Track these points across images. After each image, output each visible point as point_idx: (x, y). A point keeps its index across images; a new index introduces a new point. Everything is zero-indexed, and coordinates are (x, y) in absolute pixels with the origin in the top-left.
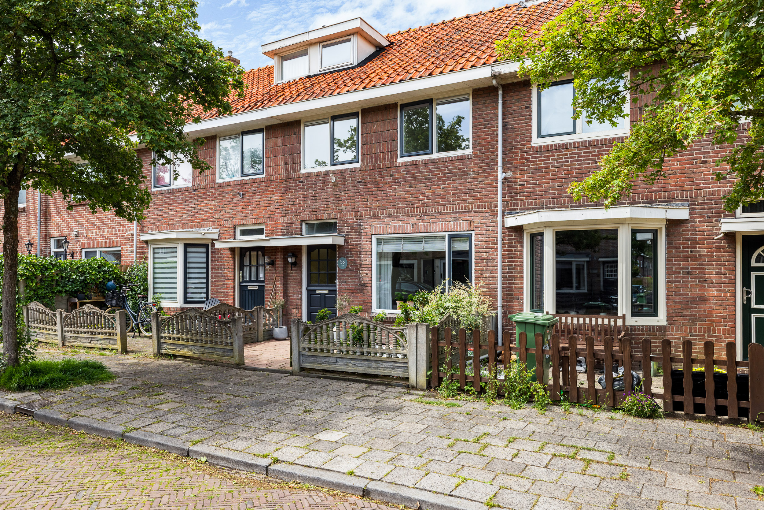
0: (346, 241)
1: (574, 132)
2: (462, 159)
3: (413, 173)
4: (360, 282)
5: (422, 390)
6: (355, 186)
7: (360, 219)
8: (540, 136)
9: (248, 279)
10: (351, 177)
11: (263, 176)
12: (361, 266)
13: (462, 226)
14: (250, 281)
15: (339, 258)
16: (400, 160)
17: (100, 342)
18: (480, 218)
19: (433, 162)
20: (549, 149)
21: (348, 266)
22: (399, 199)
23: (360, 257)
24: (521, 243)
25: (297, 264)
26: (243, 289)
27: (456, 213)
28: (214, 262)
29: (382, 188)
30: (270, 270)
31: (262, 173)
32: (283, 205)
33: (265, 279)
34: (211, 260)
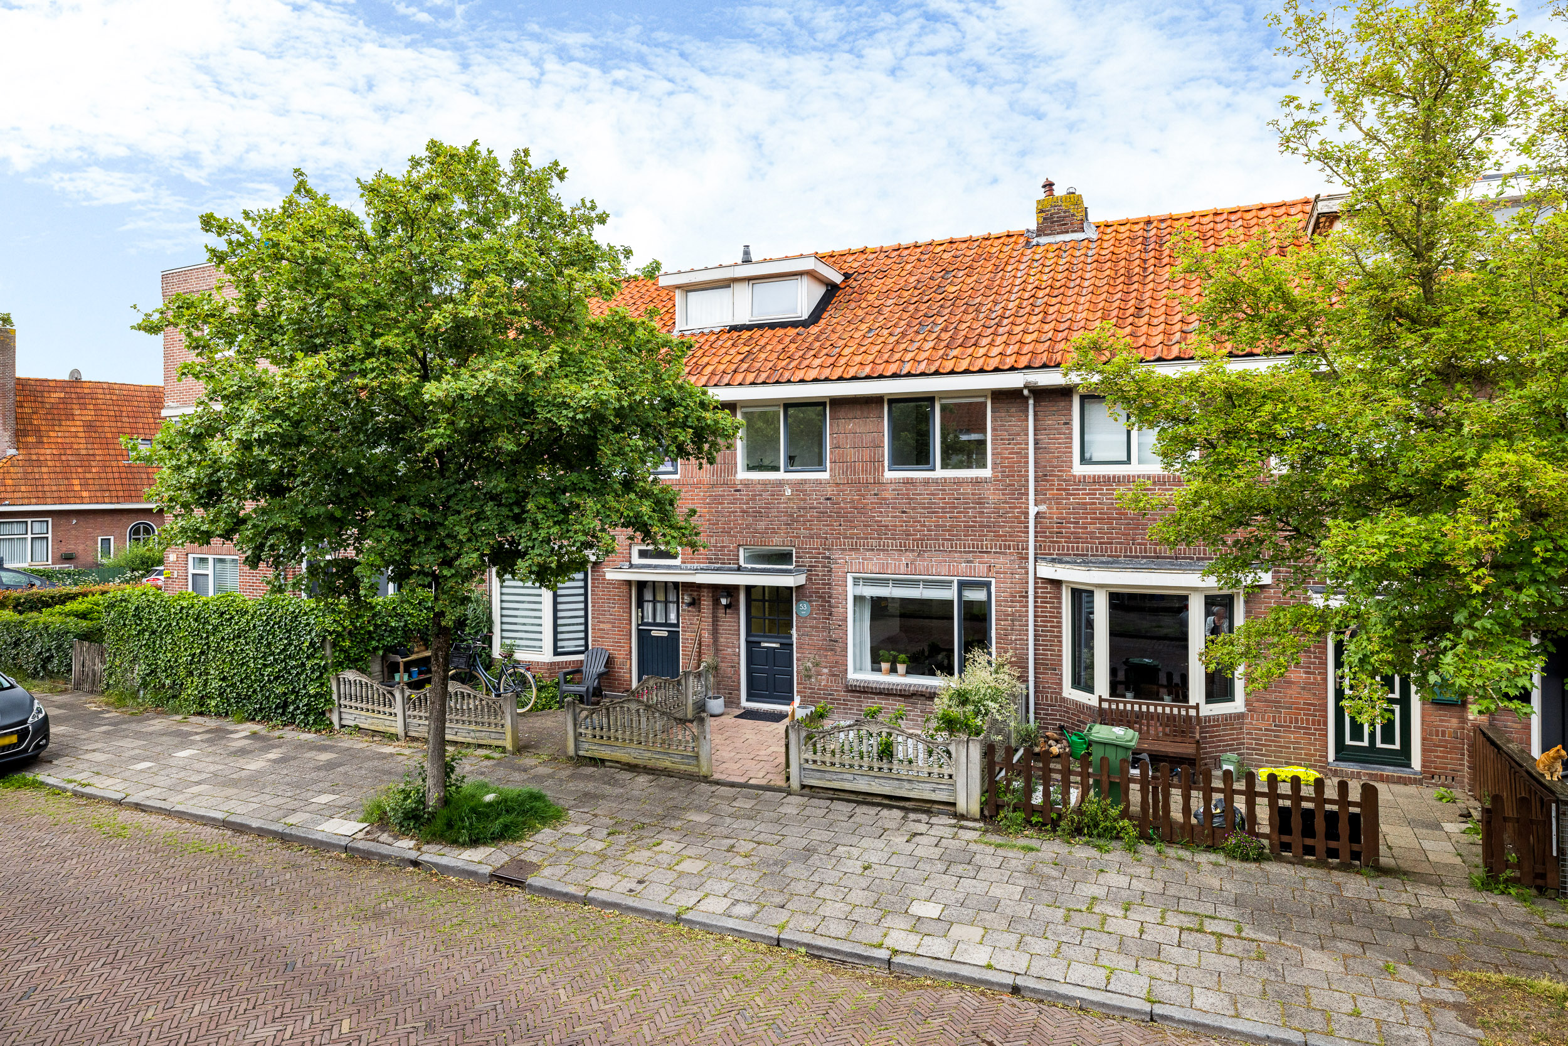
0: (809, 579)
1: (1128, 461)
2: (977, 482)
3: (908, 494)
4: (830, 636)
5: (975, 820)
6: (819, 504)
7: (829, 549)
8: (1084, 460)
9: (650, 620)
10: (814, 490)
11: (677, 477)
12: (830, 614)
13: (979, 571)
14: (655, 624)
15: (797, 601)
16: (889, 475)
17: (472, 734)
18: (1002, 562)
19: (936, 481)
20: (1096, 480)
21: (811, 614)
22: (887, 526)
23: (829, 602)
24: (1059, 598)
25: (732, 606)
26: (643, 635)
27: (970, 552)
28: (597, 595)
29: (862, 510)
30: (689, 611)
31: (676, 472)
32: (709, 520)
33: (681, 623)
34: (592, 591)
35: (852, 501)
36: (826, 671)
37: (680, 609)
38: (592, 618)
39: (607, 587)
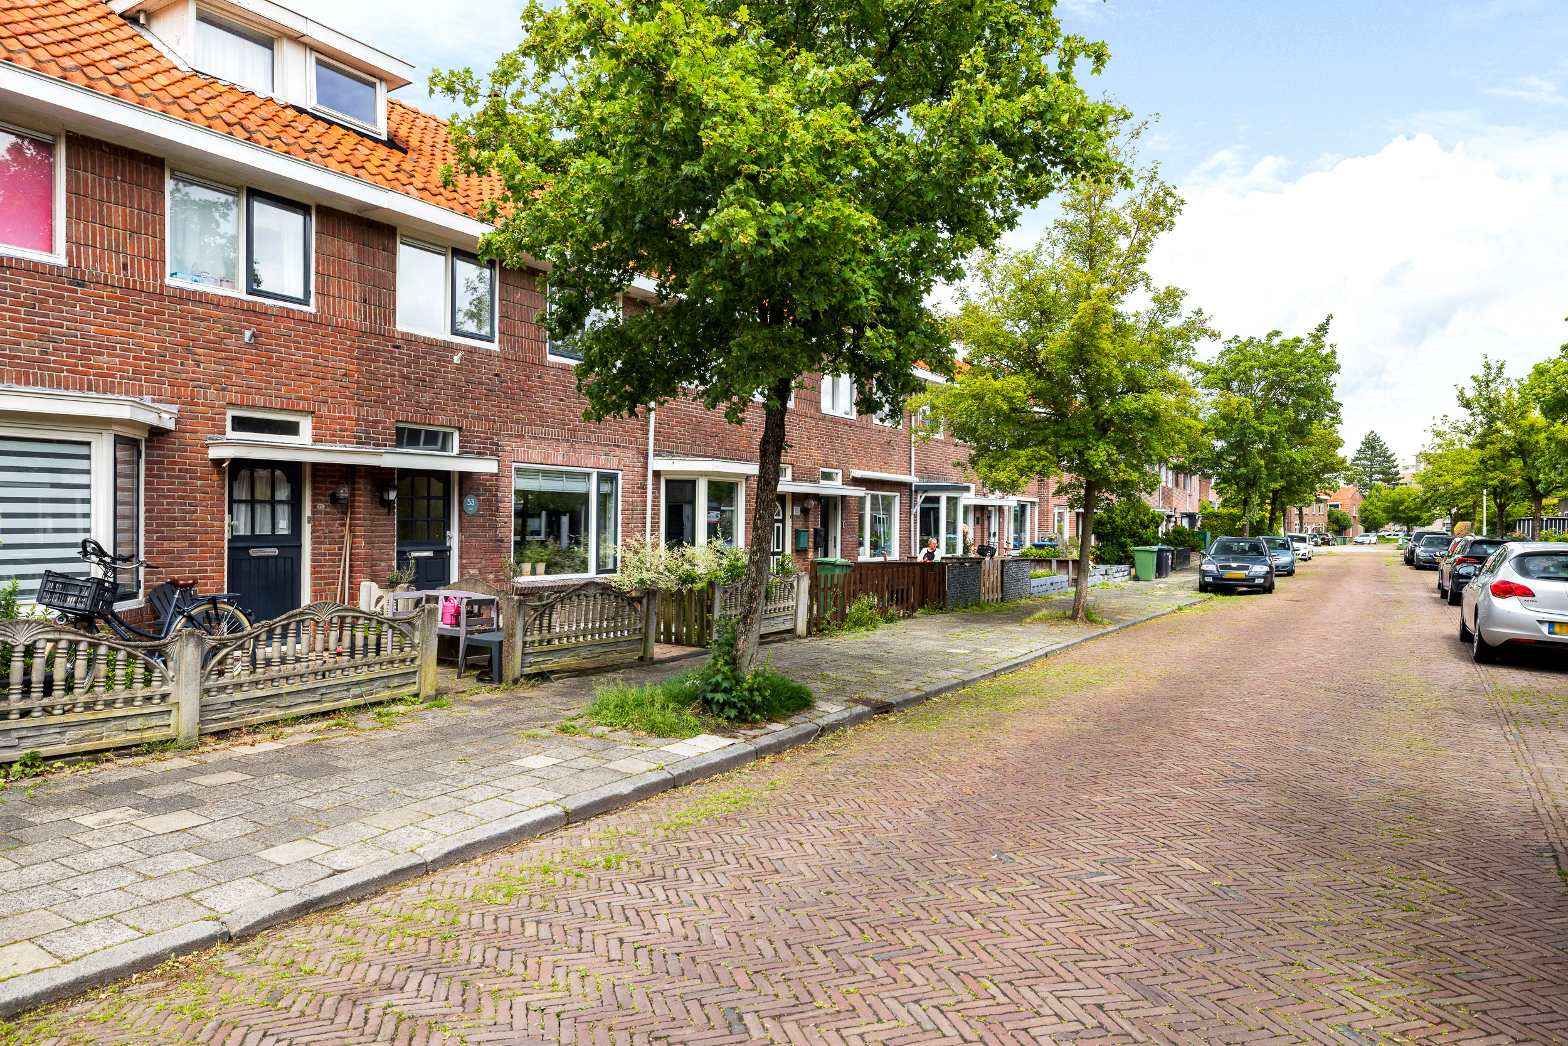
4: (497, 536)
6: (489, 379)
7: (497, 435)
9: (246, 533)
10: (484, 363)
11: (311, 310)
12: (497, 511)
13: (612, 463)
14: (255, 538)
15: (464, 495)
16: (550, 357)
18: (626, 456)
21: (479, 510)
22: (547, 413)
23: (496, 496)
24: (659, 489)
27: (605, 445)
28: (156, 490)
29: (527, 392)
30: (327, 513)
31: (305, 302)
32: (357, 382)
33: (313, 532)
34: (147, 483)
35: (519, 381)
36: (491, 576)
37: (307, 511)
38: (147, 531)
39: (178, 477)
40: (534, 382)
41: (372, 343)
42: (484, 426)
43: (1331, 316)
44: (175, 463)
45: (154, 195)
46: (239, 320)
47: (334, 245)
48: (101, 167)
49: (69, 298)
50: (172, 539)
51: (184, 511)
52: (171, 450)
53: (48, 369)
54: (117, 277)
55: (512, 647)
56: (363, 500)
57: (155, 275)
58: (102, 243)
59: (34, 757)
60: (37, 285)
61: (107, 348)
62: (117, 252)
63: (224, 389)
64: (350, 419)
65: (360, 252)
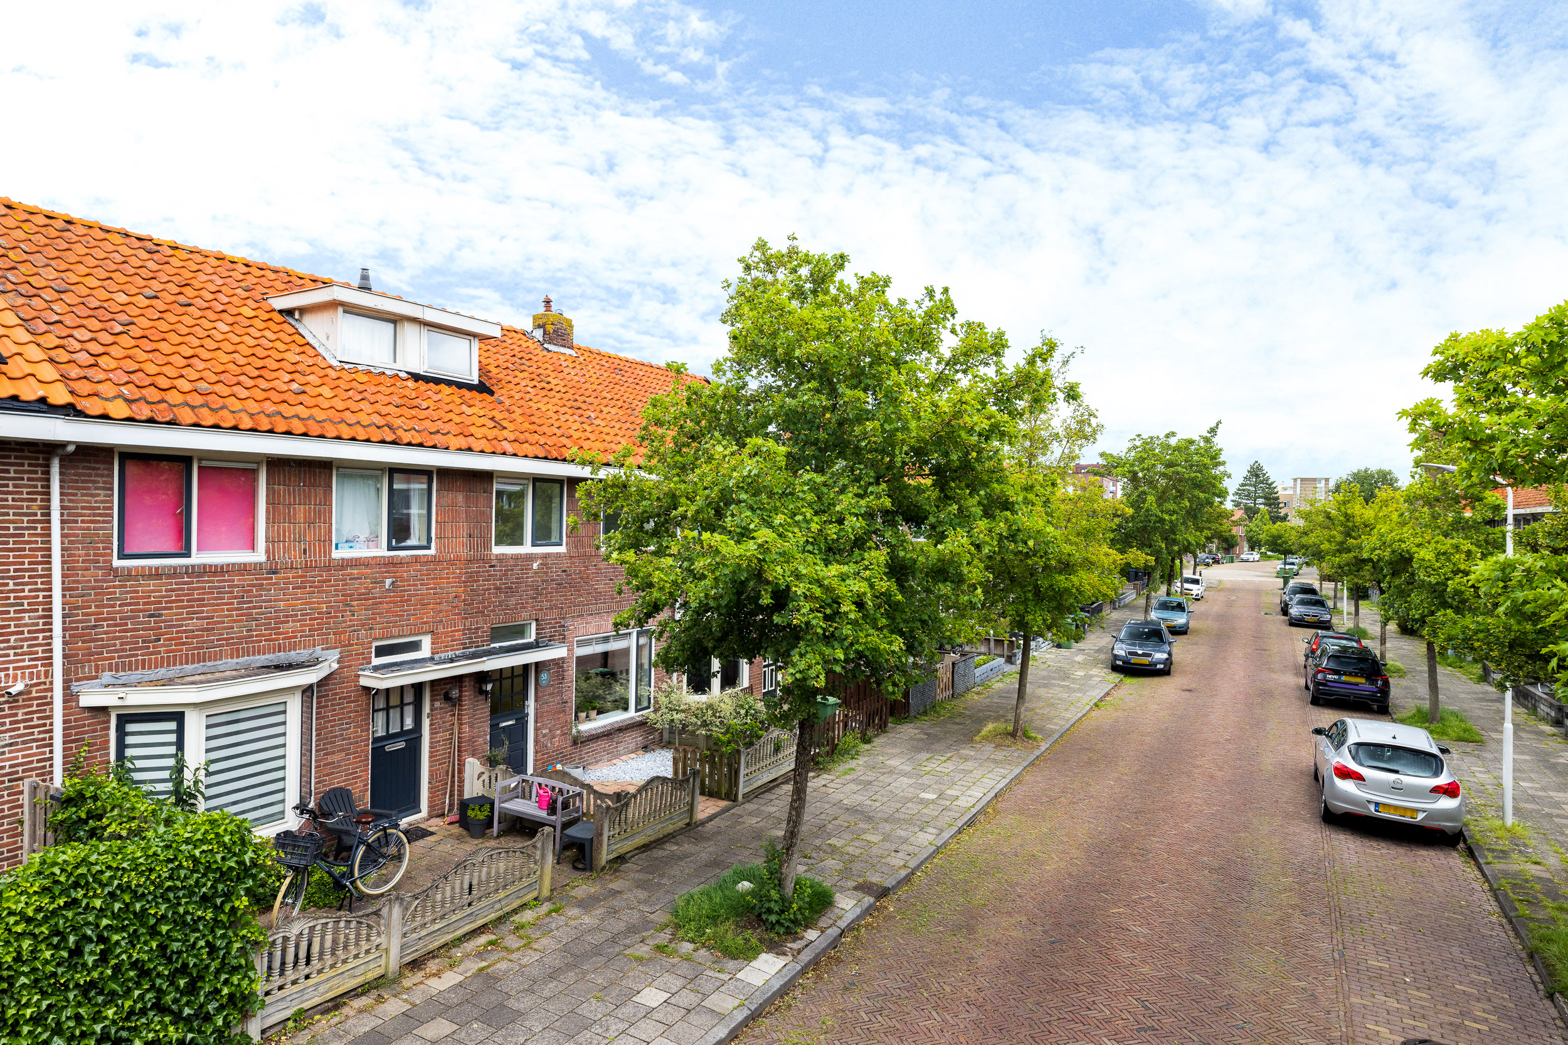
4: (563, 699)
6: (559, 576)
7: (564, 619)
9: (383, 734)
10: (555, 564)
11: (432, 552)
12: (563, 679)
14: (389, 737)
15: (538, 673)
17: (498, 906)
21: (550, 682)
23: (562, 668)
28: (324, 717)
29: (586, 579)
30: (441, 708)
31: (428, 548)
32: (464, 600)
33: (431, 725)
34: (317, 713)
35: (580, 572)
36: (558, 732)
37: (426, 709)
38: (317, 751)
39: (339, 704)
40: (592, 570)
41: (474, 567)
42: (554, 614)
43: (1219, 422)
44: (336, 694)
45: (325, 493)
46: (382, 572)
47: (449, 496)
48: (290, 479)
49: (268, 584)
50: (333, 753)
51: (343, 730)
52: (334, 684)
53: (253, 642)
54: (299, 560)
55: (600, 843)
56: (468, 694)
57: (325, 552)
58: (290, 537)
59: (301, 1012)
60: (244, 580)
61: (292, 616)
62: (299, 542)
63: (371, 629)
64: (458, 631)
65: (467, 498)
